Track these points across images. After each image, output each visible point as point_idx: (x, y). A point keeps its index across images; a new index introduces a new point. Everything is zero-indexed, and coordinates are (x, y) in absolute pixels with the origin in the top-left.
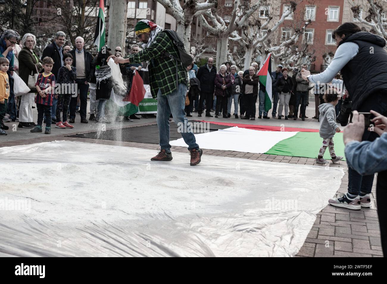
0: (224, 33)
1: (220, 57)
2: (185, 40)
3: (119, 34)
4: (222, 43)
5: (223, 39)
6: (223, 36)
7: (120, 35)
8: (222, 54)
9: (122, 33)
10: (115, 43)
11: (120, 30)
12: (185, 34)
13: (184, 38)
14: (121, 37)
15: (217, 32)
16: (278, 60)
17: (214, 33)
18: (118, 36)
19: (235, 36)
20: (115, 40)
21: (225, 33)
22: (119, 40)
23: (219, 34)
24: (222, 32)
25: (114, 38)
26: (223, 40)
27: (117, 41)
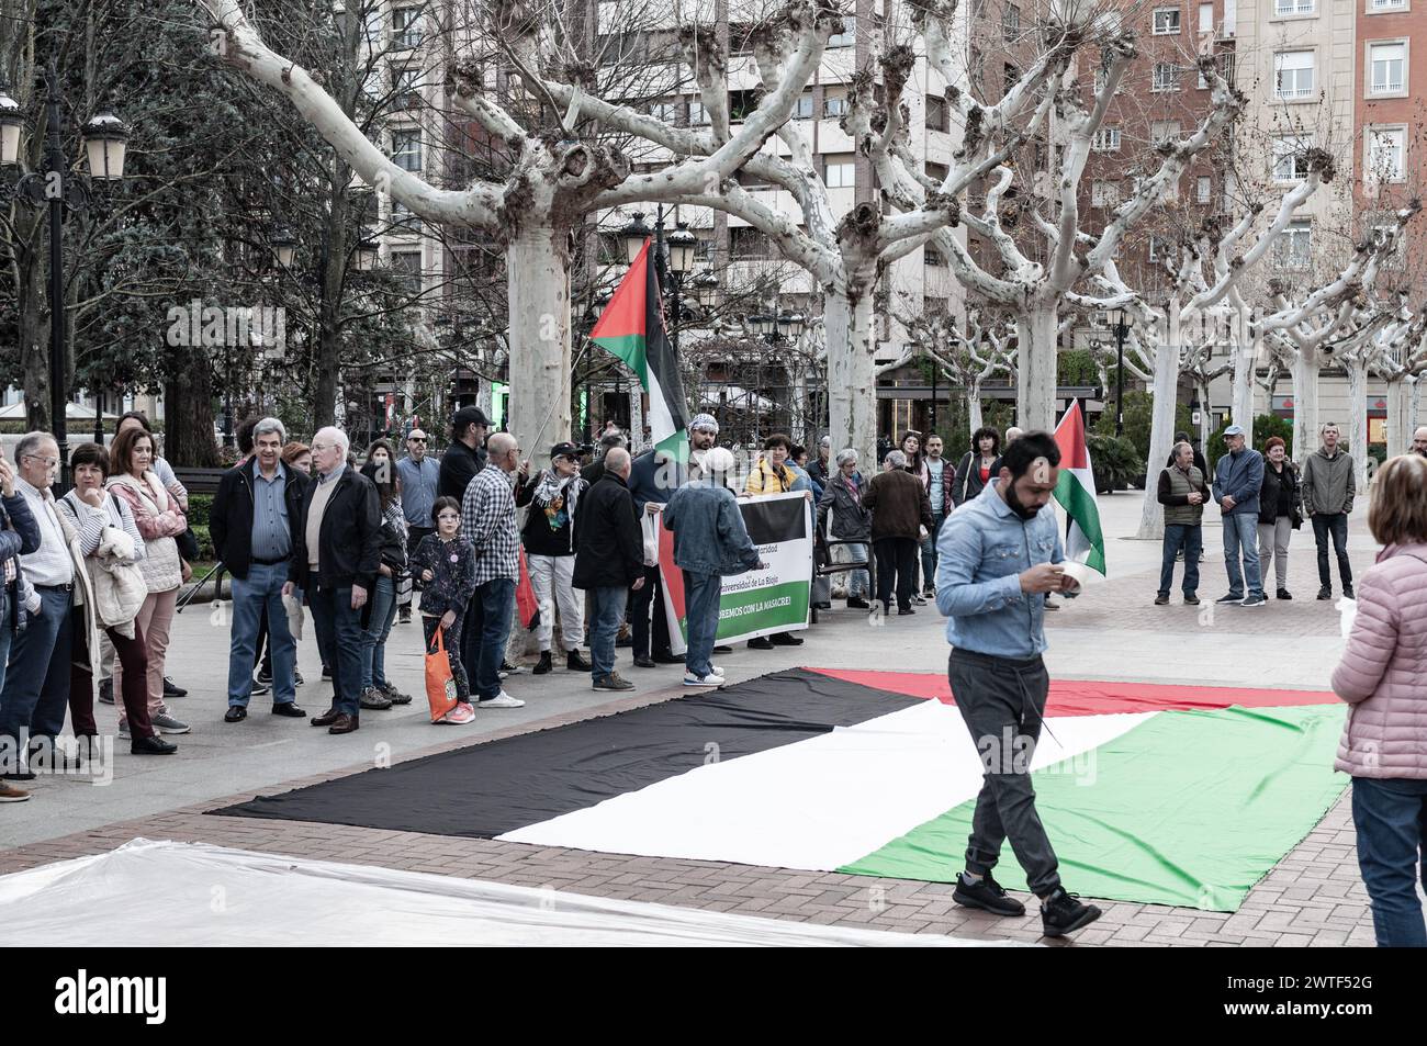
0: (1038, 296)
1: (1029, 384)
2: (853, 349)
3: (543, 377)
4: (1034, 330)
5: (1035, 317)
6: (1037, 306)
7: (546, 382)
8: (1036, 372)
9: (552, 371)
10: (533, 410)
11: (546, 364)
12: (853, 326)
13: (849, 343)
14: (551, 387)
15: (1011, 295)
16: (1318, 351)
17: (1002, 299)
18: (539, 385)
19: (1112, 291)
20: (531, 397)
21: (1042, 295)
22: (545, 396)
23: (1021, 299)
24: (1029, 292)
25: (525, 391)
26: (1035, 320)
27: (537, 400)
